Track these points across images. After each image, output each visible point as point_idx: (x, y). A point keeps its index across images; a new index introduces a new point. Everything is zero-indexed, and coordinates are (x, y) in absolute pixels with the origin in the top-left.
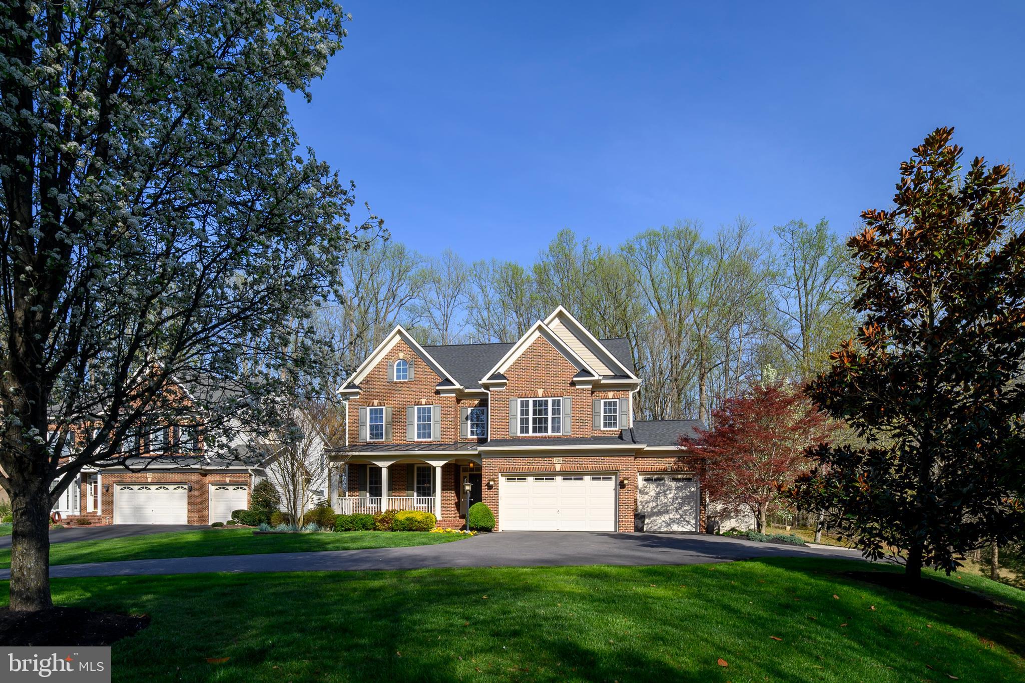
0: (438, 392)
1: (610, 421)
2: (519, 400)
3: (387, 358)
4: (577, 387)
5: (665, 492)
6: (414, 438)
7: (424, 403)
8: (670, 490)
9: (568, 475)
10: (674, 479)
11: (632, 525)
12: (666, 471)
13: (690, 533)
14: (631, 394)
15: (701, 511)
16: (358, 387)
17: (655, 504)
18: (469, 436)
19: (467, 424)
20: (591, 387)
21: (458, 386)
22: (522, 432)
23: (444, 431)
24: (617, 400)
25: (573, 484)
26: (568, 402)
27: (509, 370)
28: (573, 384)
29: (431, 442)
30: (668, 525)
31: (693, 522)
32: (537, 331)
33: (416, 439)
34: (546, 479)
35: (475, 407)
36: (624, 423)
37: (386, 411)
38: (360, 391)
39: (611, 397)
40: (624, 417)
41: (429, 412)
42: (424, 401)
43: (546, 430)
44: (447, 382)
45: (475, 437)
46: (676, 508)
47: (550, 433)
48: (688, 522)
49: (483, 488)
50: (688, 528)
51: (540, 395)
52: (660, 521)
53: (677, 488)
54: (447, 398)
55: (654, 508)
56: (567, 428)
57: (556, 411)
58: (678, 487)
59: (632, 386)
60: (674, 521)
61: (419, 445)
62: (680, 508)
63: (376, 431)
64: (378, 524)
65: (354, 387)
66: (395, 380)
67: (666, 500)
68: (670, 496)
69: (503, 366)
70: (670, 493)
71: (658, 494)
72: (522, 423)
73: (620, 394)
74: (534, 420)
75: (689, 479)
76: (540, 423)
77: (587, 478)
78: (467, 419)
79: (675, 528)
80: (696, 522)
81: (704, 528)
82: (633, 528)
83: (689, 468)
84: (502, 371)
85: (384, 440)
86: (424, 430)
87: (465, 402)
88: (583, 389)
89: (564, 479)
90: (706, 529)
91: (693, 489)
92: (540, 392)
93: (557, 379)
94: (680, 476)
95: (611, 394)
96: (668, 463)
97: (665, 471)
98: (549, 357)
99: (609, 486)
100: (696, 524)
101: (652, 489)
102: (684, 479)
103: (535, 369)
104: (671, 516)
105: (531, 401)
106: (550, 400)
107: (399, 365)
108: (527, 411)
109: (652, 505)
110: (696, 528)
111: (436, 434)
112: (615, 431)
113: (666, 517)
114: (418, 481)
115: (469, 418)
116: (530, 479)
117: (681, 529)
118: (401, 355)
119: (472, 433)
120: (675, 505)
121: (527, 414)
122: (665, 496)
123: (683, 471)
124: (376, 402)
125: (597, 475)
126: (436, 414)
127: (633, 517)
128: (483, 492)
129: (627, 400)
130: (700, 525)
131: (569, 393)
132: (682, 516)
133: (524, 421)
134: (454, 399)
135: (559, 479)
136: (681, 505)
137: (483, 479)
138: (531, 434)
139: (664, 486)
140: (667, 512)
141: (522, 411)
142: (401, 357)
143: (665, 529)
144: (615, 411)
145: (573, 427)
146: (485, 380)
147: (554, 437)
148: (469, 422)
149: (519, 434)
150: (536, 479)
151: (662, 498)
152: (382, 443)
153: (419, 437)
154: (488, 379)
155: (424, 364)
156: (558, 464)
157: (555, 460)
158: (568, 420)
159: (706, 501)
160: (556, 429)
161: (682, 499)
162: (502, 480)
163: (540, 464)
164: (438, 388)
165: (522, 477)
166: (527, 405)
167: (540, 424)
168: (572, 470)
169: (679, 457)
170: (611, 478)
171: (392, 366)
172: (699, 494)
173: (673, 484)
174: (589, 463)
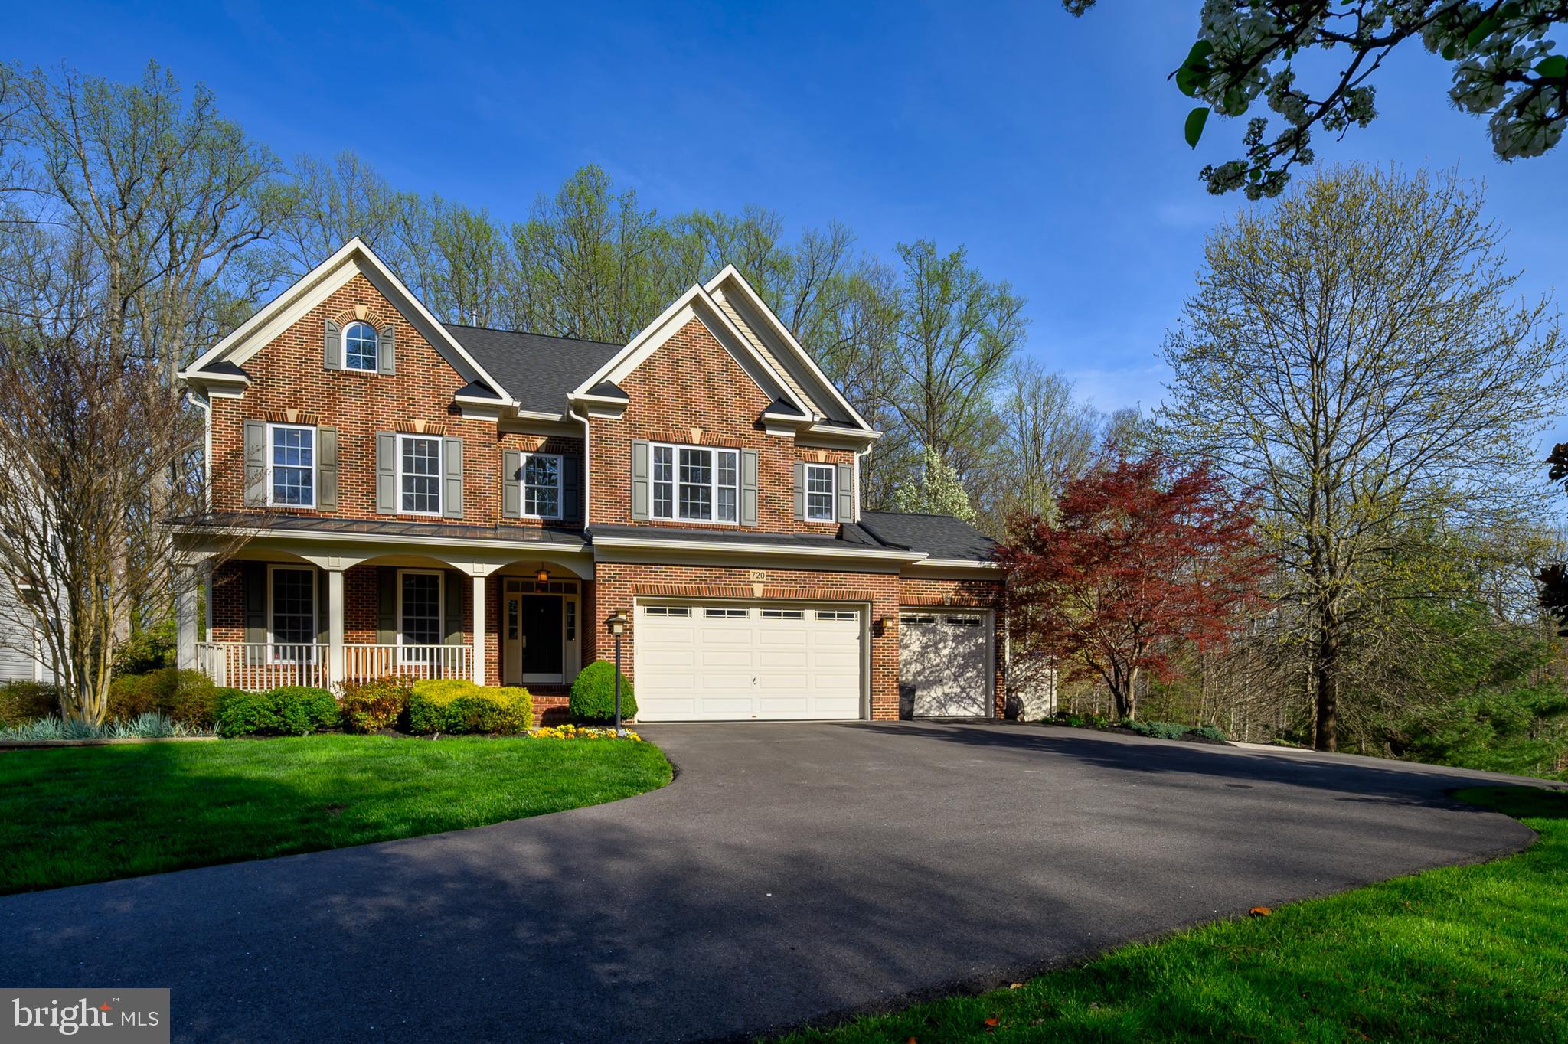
0: (455, 409)
1: (821, 504)
2: (652, 445)
3: (322, 310)
4: (769, 432)
5: (936, 644)
6: (394, 508)
7: (420, 429)
8: (945, 641)
9: (773, 607)
10: (950, 621)
11: (896, 706)
12: (943, 605)
13: (977, 719)
14: (857, 457)
15: (996, 680)
16: (239, 371)
17: (919, 667)
18: (523, 515)
19: (518, 487)
20: (793, 435)
21: (506, 400)
22: (657, 513)
23: (470, 498)
24: (833, 467)
25: (782, 625)
26: (751, 462)
27: (630, 379)
28: (760, 425)
29: (439, 520)
30: (942, 705)
31: (982, 699)
32: (689, 309)
33: (400, 510)
34: (730, 613)
35: (538, 451)
36: (846, 512)
37: (319, 439)
38: (249, 383)
39: (822, 459)
40: (846, 501)
41: (434, 451)
42: (420, 425)
43: (707, 511)
44: (480, 387)
45: (536, 517)
46: (954, 674)
47: (715, 519)
48: (974, 700)
49: (599, 629)
50: (974, 711)
51: (696, 440)
52: (929, 699)
53: (957, 638)
54: (478, 425)
55: (919, 673)
56: (749, 512)
57: (728, 477)
58: (958, 636)
59: (860, 443)
60: (951, 699)
61: (410, 524)
62: (961, 675)
63: (293, 485)
64: (361, 715)
65: (230, 368)
66: (344, 367)
67: (938, 660)
68: (945, 652)
69: (620, 369)
70: (945, 647)
71: (925, 647)
72: (657, 495)
73: (837, 456)
74: (683, 489)
75: (975, 622)
76: (695, 496)
77: (810, 614)
78: (518, 476)
79: (953, 710)
80: (987, 699)
81: (1001, 709)
82: (897, 713)
83: (980, 601)
84: (616, 379)
85: (314, 506)
86: (421, 492)
87: (517, 440)
88: (778, 437)
89: (766, 614)
90: (1005, 712)
91: (981, 640)
92: (696, 434)
93: (728, 413)
94: (960, 616)
95: (822, 455)
96: (945, 591)
97: (939, 607)
98: (713, 364)
99: (847, 631)
100: (986, 703)
101: (915, 639)
102: (967, 622)
103: (685, 384)
104: (947, 690)
105: (676, 450)
106: (715, 453)
107: (353, 333)
108: (669, 470)
109: (915, 667)
110: (986, 710)
111: (451, 500)
112: (829, 526)
113: (938, 692)
114: (405, 606)
115: (523, 474)
116: (698, 612)
117: (962, 713)
118: (361, 311)
119: (530, 508)
120: (953, 670)
121: (669, 476)
122: (937, 653)
123: (969, 606)
124: (292, 414)
125: (829, 608)
126: (451, 457)
127: (896, 691)
128: (599, 636)
129: (851, 470)
130: (996, 705)
131: (753, 443)
132: (963, 689)
133: (663, 492)
134: (494, 428)
135: (755, 613)
136: (963, 669)
137: (599, 608)
138: (676, 517)
139: (934, 633)
140: (939, 681)
141: (657, 469)
142: (361, 315)
143: (937, 714)
144: (829, 488)
145: (761, 510)
146: (580, 393)
147: (724, 529)
148: (523, 484)
149: (651, 517)
150: (709, 612)
151: (932, 655)
152: (309, 512)
153: (408, 503)
154: (589, 392)
155: (420, 341)
156: (758, 583)
157: (753, 575)
158: (751, 497)
159: (1004, 662)
160: (727, 511)
161: (964, 657)
162: (639, 611)
163: (719, 581)
164: (459, 398)
165: (680, 608)
166: (669, 460)
167: (695, 500)
168: (786, 596)
169: (963, 581)
170: (852, 616)
171: (336, 334)
172: (992, 649)
173: (949, 630)
174: (820, 584)
